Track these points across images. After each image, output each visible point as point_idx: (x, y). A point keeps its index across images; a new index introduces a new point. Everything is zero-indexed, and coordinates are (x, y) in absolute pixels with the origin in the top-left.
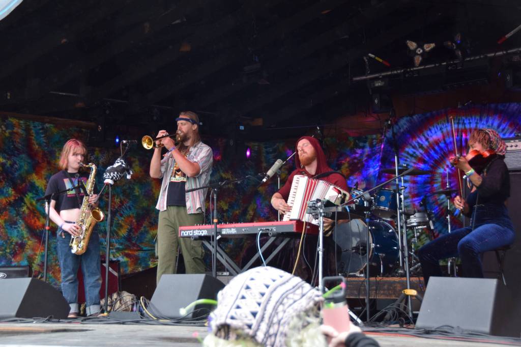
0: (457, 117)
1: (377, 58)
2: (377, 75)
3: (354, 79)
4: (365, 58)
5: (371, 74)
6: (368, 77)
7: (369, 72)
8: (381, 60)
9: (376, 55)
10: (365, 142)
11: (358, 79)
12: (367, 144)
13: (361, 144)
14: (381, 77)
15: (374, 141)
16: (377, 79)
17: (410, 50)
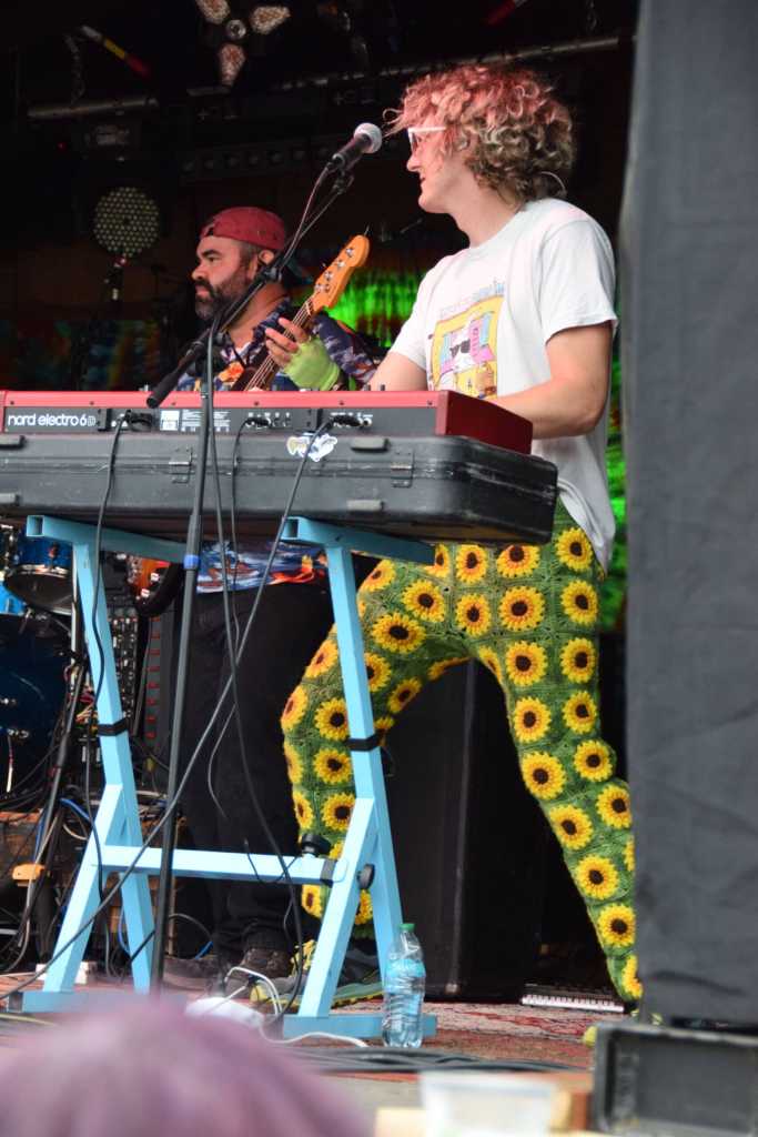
0: (374, 274)
1: (109, 45)
2: (107, 106)
3: (33, 114)
4: (69, 41)
5: (89, 97)
6: (80, 109)
7: (81, 93)
8: (120, 53)
9: (106, 35)
10: (110, 343)
11: (44, 113)
12: (116, 351)
13: (96, 351)
14: (120, 113)
15: (140, 339)
16: (106, 118)
17: (208, 25)
